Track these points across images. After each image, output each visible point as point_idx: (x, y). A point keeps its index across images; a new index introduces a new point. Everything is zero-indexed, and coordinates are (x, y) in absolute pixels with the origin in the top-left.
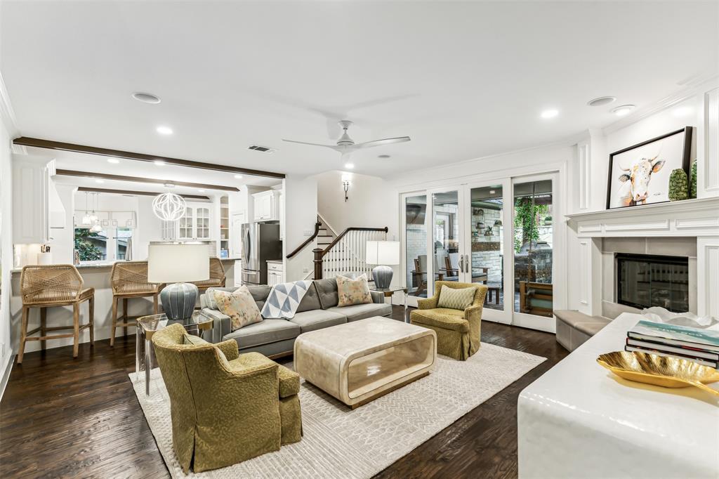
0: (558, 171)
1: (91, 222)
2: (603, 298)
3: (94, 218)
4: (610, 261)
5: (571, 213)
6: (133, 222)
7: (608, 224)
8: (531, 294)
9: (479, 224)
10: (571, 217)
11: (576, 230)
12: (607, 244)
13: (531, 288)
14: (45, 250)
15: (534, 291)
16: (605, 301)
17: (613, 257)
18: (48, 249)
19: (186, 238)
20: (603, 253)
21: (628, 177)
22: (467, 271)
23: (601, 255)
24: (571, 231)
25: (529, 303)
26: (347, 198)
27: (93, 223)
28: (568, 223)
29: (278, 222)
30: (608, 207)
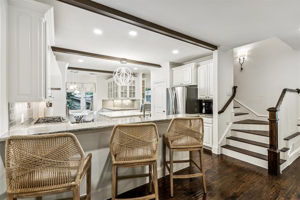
1: (74, 88)
3: (75, 86)
6: (94, 88)
14: (49, 106)
18: (51, 105)
19: (124, 98)
26: (242, 69)
27: (75, 89)
29: (197, 86)
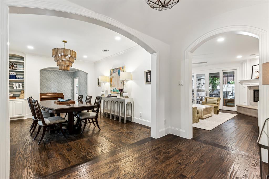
0: (236, 69)
2: (250, 101)
4: (252, 92)
5: (240, 80)
7: (252, 83)
8: (227, 102)
9: (199, 84)
10: (241, 81)
11: (242, 85)
12: (251, 88)
13: (227, 100)
15: (228, 101)
16: (251, 102)
17: (253, 90)
20: (250, 90)
21: (258, 72)
22: (208, 96)
23: (249, 90)
24: (241, 85)
25: (226, 104)
28: (239, 82)
30: (252, 79)
